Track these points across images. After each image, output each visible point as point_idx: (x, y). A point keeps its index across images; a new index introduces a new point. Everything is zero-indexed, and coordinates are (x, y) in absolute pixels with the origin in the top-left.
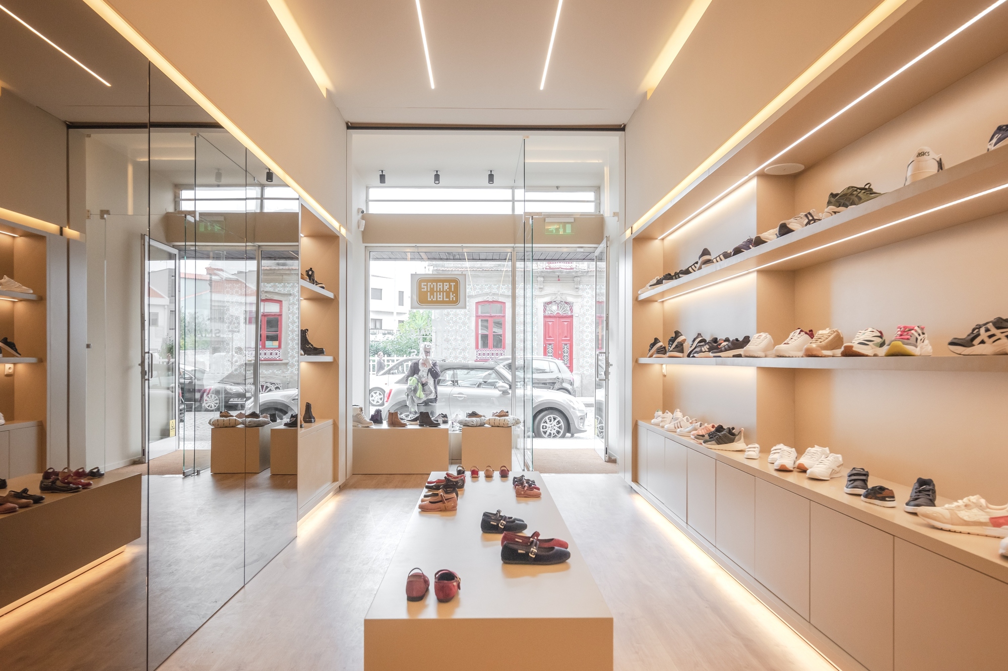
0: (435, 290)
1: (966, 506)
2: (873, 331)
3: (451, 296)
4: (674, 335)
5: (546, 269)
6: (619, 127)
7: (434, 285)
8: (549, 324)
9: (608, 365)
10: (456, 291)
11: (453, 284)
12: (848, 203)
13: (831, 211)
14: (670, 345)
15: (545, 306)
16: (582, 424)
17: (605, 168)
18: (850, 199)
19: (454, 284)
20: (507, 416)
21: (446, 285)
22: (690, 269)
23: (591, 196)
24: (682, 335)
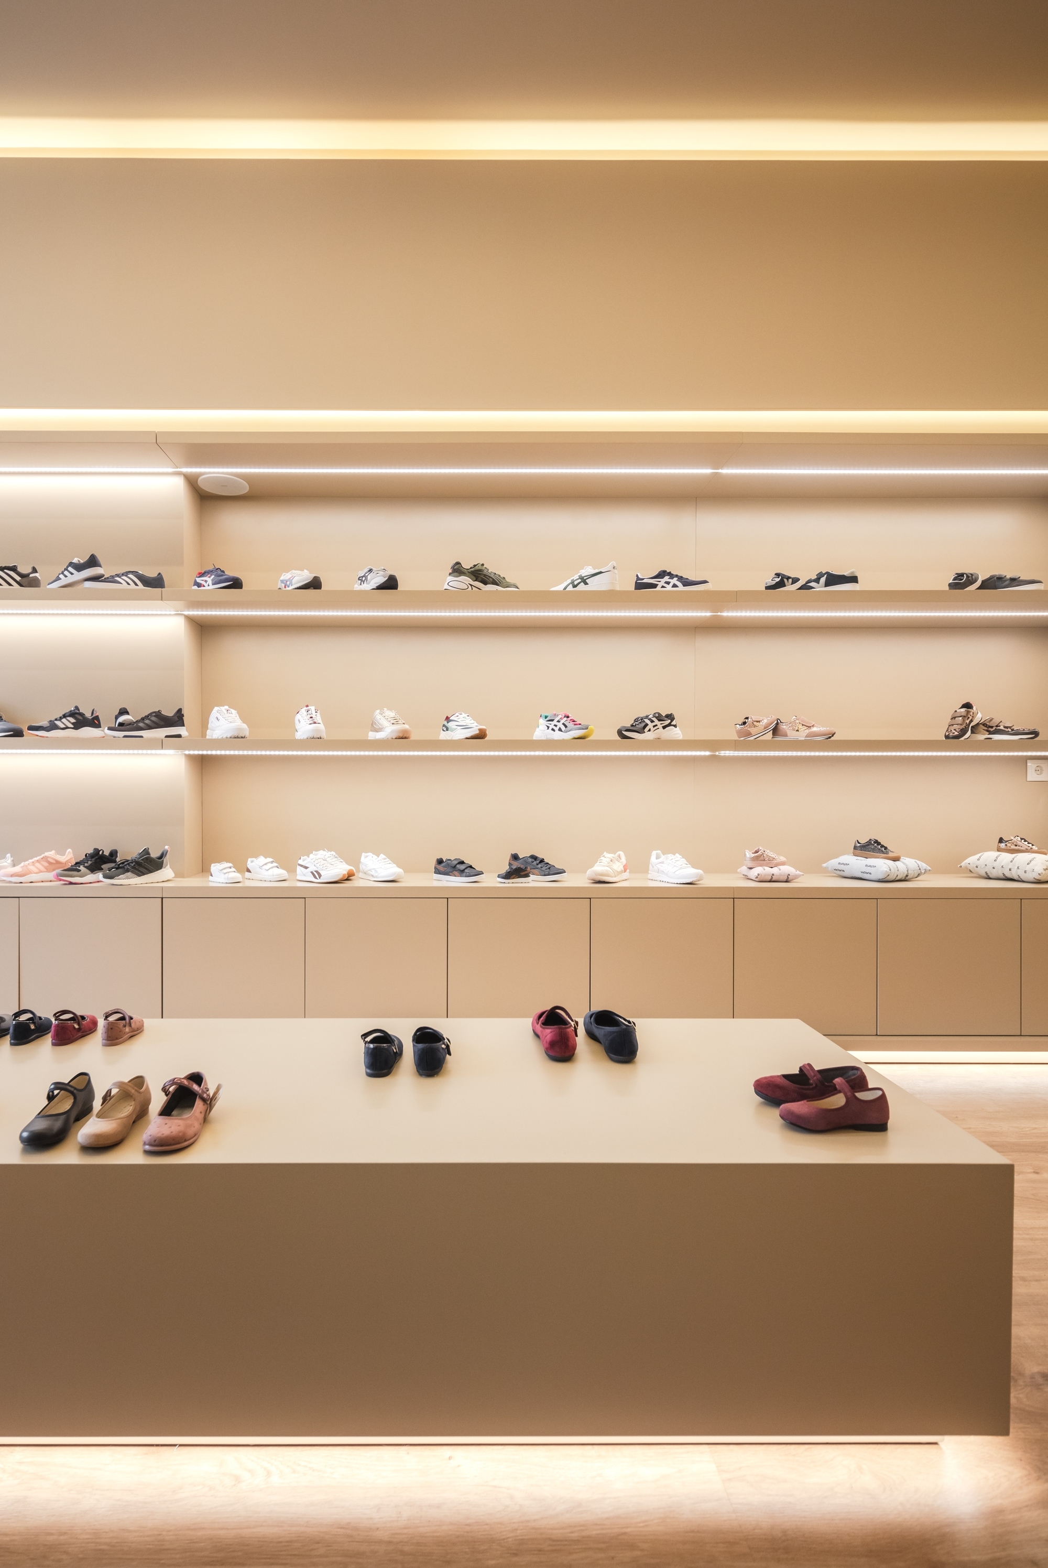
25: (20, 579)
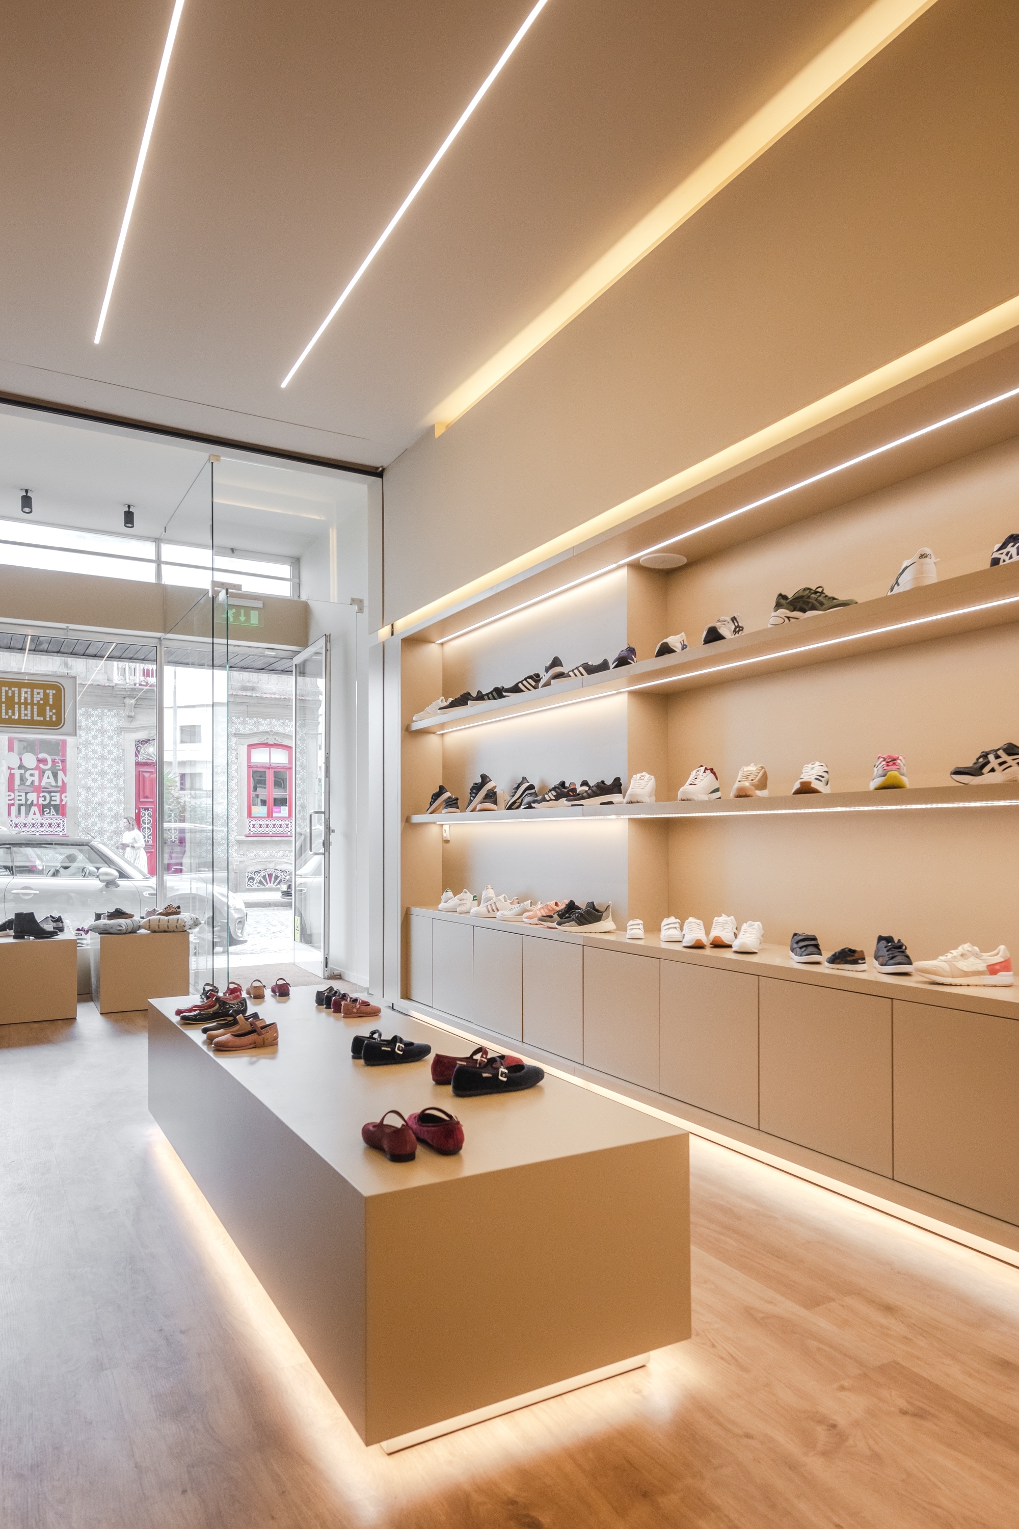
0: (16, 700)
1: (962, 955)
2: (822, 766)
3: (48, 713)
4: (479, 780)
5: (140, 685)
6: (373, 471)
7: (13, 692)
8: (144, 777)
9: (328, 830)
10: (58, 705)
11: (51, 692)
12: (807, 608)
13: (783, 616)
14: (473, 795)
15: (137, 747)
16: (240, 931)
17: (330, 530)
18: (809, 602)
19: (54, 692)
20: (179, 913)
21: (38, 693)
22: (520, 685)
23: (285, 570)
24: (491, 780)
25: (535, 683)
